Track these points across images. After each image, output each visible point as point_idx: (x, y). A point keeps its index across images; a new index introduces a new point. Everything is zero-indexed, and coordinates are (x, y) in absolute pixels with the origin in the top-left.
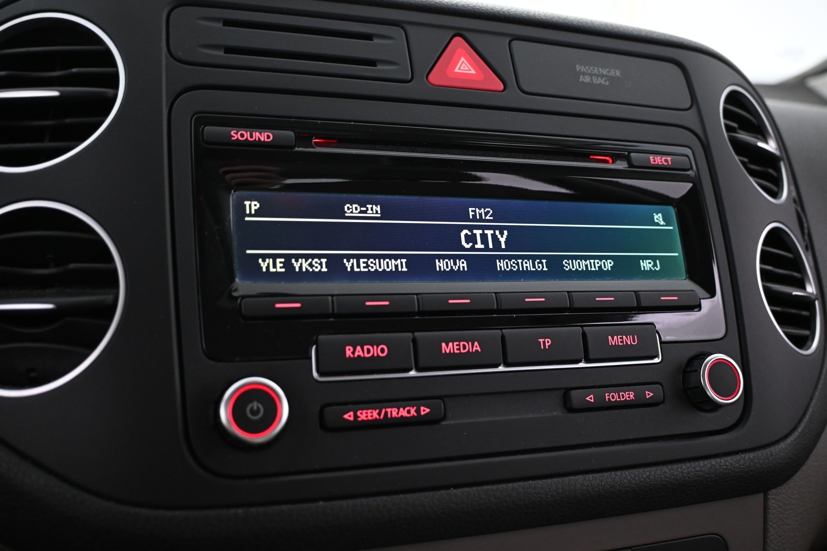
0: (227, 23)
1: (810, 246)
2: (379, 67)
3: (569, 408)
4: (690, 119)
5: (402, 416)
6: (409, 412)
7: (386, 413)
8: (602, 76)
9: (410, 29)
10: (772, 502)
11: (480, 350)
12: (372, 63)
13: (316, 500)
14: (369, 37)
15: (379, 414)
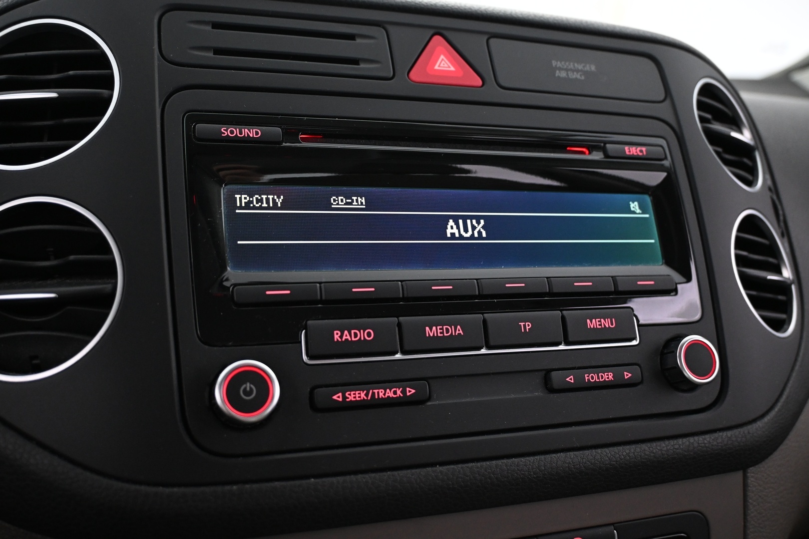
0: (216, 26)
1: (786, 233)
2: (362, 66)
3: (549, 388)
4: (664, 111)
5: (388, 397)
6: (395, 393)
7: (373, 394)
8: (578, 71)
9: (391, 29)
10: (751, 480)
11: (462, 334)
12: (355, 62)
13: (308, 477)
14: (352, 37)
15: (367, 395)
